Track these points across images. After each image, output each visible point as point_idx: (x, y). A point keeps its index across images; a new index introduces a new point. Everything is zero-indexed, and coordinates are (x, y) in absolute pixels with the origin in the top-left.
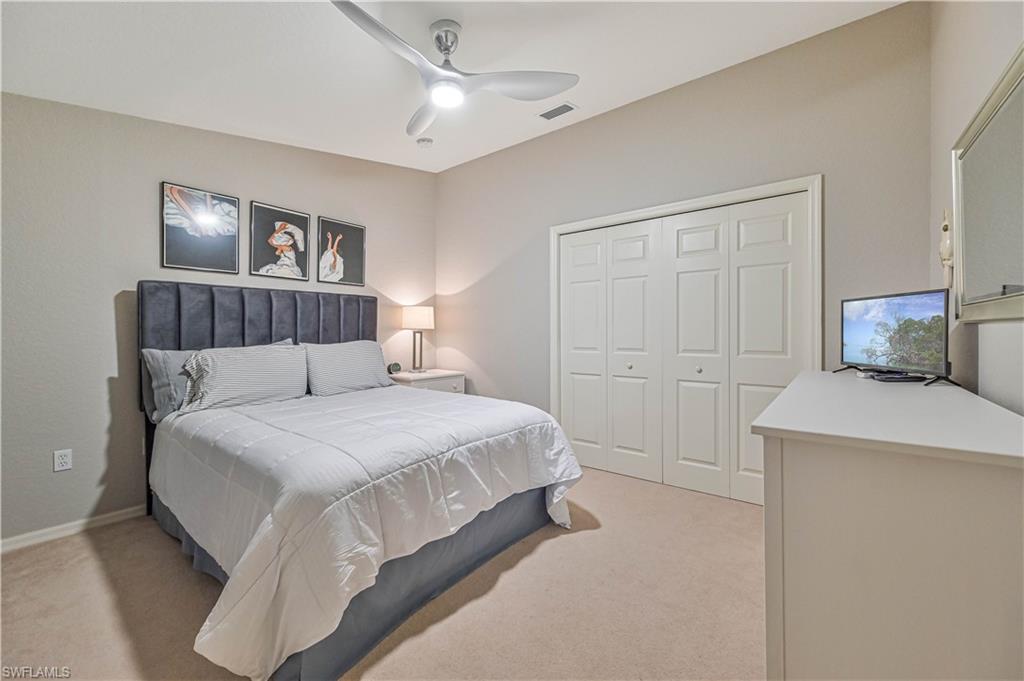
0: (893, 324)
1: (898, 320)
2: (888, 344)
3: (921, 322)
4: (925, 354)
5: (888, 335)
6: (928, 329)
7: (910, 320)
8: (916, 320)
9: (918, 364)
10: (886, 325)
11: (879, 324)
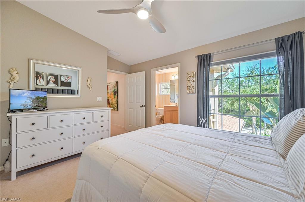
0: (33, 97)
1: (35, 97)
2: (32, 102)
3: (41, 97)
4: (43, 104)
5: (32, 100)
6: (43, 99)
7: (39, 97)
8: (40, 97)
9: (41, 106)
10: (31, 98)
11: (28, 97)
